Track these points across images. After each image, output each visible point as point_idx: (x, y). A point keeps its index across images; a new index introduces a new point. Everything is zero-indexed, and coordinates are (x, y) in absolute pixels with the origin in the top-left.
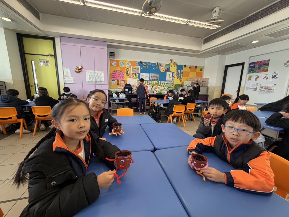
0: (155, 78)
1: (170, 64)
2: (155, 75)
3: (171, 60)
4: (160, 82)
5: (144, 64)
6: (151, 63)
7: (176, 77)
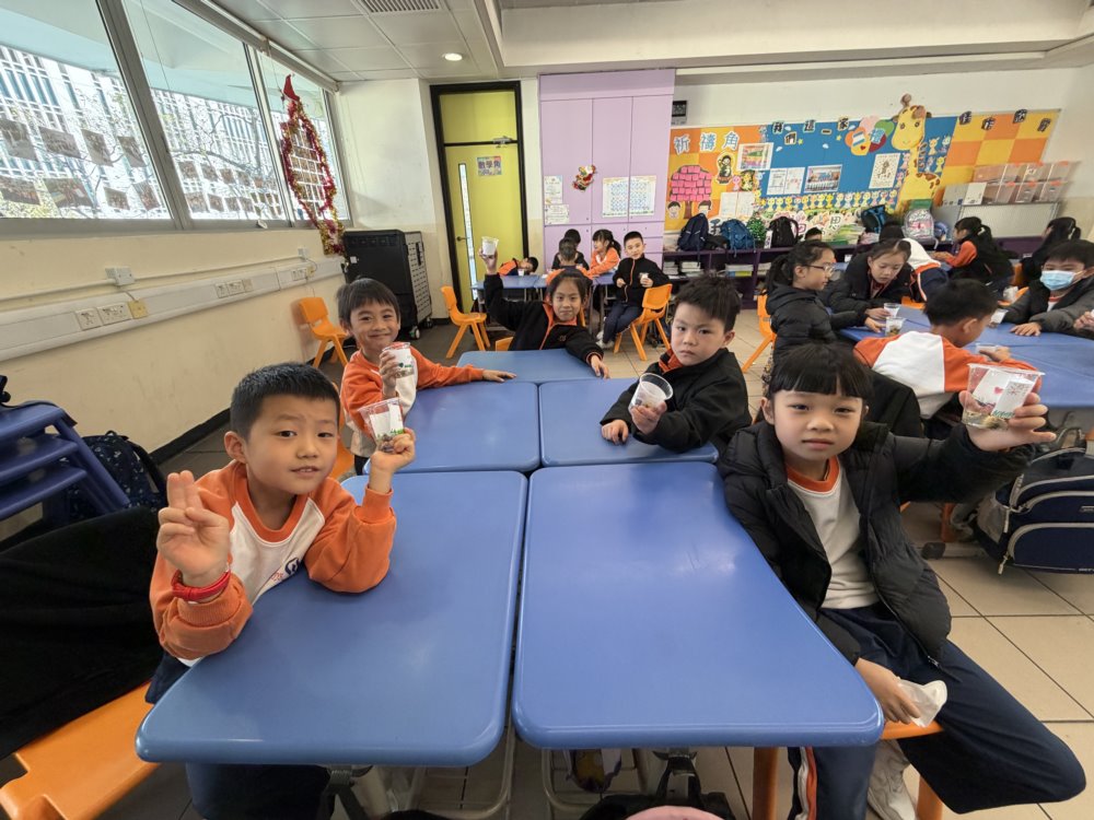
0: (826, 183)
1: (895, 119)
2: (827, 171)
3: (905, 101)
4: (840, 197)
5: (788, 132)
6: (817, 124)
7: (916, 169)
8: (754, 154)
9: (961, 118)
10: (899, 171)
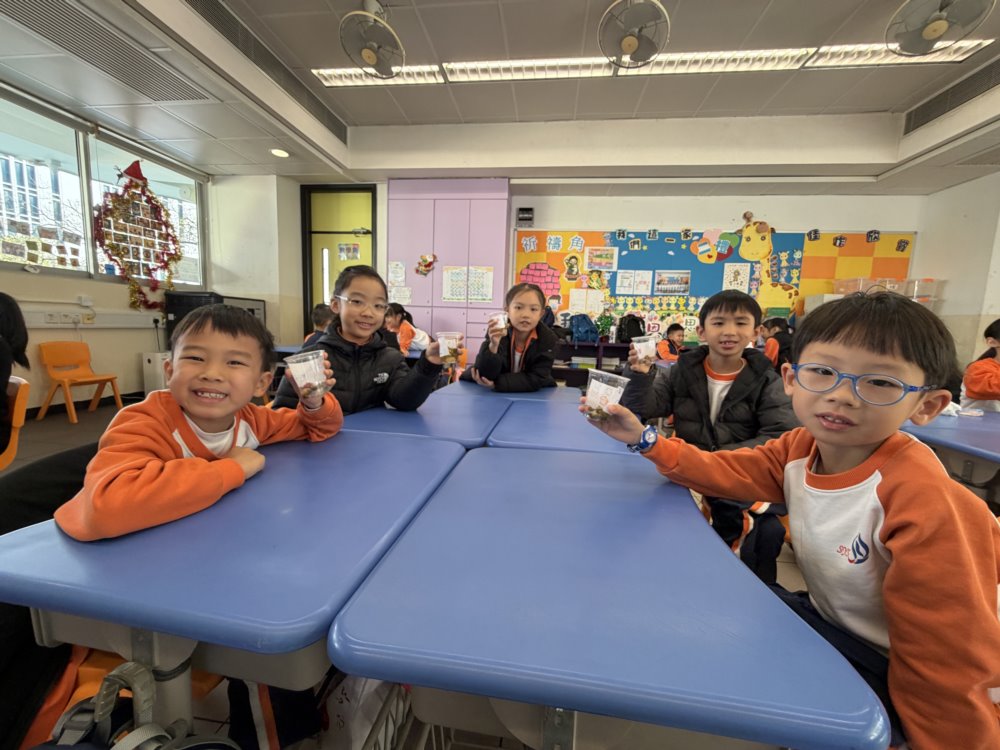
0: (676, 286)
1: (740, 231)
2: (676, 276)
3: (747, 217)
4: (693, 301)
5: (631, 239)
6: (660, 233)
7: (770, 279)
8: (600, 256)
9: (809, 234)
10: (751, 280)
